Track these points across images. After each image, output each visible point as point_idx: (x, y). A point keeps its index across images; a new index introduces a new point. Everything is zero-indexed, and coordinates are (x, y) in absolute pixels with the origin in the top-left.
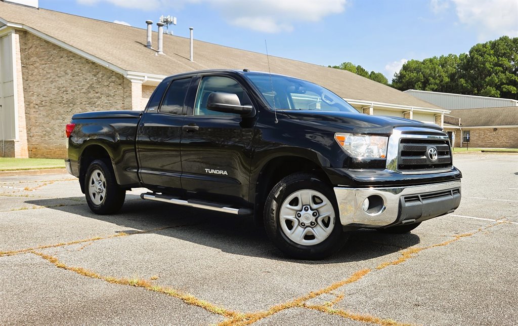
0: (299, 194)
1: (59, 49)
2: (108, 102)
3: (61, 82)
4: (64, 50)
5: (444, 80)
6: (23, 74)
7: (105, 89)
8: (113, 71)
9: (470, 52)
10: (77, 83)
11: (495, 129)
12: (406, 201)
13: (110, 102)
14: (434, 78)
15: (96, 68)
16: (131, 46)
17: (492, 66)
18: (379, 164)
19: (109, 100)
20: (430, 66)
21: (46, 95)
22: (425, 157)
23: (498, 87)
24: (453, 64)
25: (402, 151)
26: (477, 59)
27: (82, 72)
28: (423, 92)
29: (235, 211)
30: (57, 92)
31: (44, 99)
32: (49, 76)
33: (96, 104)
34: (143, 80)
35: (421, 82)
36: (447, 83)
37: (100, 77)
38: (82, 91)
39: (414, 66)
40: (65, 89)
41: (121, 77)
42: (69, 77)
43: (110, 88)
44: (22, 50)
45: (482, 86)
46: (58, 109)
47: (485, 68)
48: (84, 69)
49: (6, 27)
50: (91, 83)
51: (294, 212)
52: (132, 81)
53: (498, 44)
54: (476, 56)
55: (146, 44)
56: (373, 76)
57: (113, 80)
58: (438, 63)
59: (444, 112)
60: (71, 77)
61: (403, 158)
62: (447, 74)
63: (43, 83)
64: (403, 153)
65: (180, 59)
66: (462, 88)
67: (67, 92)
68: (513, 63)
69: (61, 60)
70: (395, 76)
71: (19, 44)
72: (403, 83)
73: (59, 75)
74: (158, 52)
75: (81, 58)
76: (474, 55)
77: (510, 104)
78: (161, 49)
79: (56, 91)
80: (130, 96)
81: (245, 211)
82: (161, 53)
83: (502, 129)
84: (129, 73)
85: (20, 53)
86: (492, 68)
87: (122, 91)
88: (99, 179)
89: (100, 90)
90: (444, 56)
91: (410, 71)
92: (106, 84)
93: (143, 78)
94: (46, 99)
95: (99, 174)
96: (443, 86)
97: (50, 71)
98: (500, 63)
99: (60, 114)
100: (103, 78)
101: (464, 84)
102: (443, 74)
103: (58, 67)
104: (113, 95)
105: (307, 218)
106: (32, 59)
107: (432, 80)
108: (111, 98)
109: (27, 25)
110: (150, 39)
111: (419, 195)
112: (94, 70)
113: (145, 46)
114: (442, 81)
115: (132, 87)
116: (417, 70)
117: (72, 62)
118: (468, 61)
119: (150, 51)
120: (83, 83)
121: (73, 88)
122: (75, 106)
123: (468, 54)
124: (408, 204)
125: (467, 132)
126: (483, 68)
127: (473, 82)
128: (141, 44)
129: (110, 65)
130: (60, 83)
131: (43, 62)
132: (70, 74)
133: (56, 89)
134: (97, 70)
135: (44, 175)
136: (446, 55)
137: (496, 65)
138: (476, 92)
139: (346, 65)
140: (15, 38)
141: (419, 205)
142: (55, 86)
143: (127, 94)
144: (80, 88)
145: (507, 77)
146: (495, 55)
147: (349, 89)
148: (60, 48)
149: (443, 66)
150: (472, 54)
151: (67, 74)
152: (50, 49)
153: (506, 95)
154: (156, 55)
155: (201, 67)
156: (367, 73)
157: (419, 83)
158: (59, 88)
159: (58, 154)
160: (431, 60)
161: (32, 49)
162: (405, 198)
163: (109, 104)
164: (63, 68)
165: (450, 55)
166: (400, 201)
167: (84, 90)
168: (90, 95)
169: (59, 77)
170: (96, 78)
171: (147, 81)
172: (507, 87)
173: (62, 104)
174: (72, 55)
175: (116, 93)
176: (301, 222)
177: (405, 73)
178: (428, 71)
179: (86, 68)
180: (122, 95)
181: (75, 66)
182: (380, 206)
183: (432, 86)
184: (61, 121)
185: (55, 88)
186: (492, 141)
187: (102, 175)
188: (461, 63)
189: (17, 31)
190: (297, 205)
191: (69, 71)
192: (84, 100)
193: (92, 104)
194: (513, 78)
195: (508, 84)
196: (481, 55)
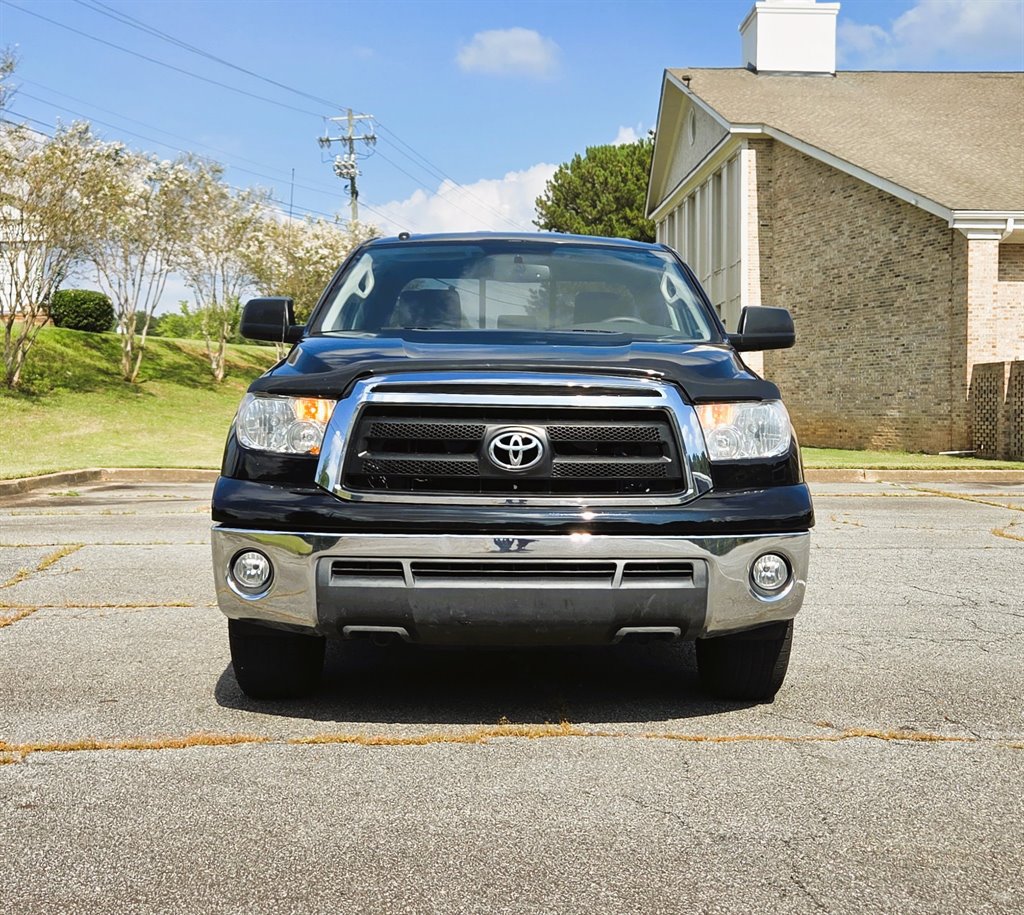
1: (828, 173)
2: (918, 298)
3: (830, 254)
4: (836, 172)
6: (762, 243)
7: (914, 263)
10: (860, 253)
12: (333, 572)
13: (923, 297)
15: (898, 210)
19: (920, 294)
21: (803, 290)
22: (473, 458)
27: (870, 224)
30: (820, 281)
31: (798, 299)
32: (808, 243)
33: (896, 305)
34: (1001, 232)
37: (905, 232)
38: (867, 275)
41: (942, 225)
42: (844, 240)
43: (924, 260)
44: (762, 186)
46: (823, 324)
48: (874, 216)
49: (729, 136)
50: (887, 250)
52: (970, 236)
57: (932, 237)
60: (849, 241)
63: (797, 261)
67: (841, 280)
69: (831, 199)
71: (754, 173)
73: (826, 238)
79: (819, 278)
80: (965, 279)
84: (958, 215)
85: (755, 193)
87: (949, 267)
89: (901, 269)
92: (916, 251)
93: (1003, 227)
94: (802, 299)
97: (810, 230)
99: (827, 336)
100: (912, 235)
103: (827, 217)
104: (929, 278)
106: (781, 205)
108: (925, 289)
109: (771, 124)
111: (406, 565)
112: (894, 217)
115: (970, 254)
117: (851, 201)
120: (871, 253)
121: (850, 268)
122: (854, 314)
129: (919, 198)
130: (828, 257)
131: (799, 210)
132: (847, 234)
133: (820, 274)
134: (900, 217)
140: (748, 158)
142: (818, 266)
143: (959, 273)
144: (864, 265)
148: (830, 168)
151: (840, 232)
152: (812, 176)
158: (825, 271)
159: (821, 436)
161: (783, 180)
163: (920, 305)
164: (835, 220)
167: (873, 270)
168: (882, 282)
169: (827, 243)
170: (896, 238)
171: (1014, 232)
173: (830, 310)
174: (852, 184)
175: (937, 273)
179: (879, 212)
180: (950, 278)
181: (857, 210)
184: (827, 352)
185: (817, 272)
189: (753, 141)
191: (845, 225)
192: (871, 297)
193: (886, 305)
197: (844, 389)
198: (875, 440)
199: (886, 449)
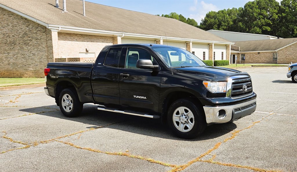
1: (2, 10)
2: (37, 43)
3: (5, 30)
4: (5, 10)
5: (230, 23)
7: (34, 35)
8: (39, 24)
9: (245, 7)
10: (16, 31)
11: (259, 53)
12: (235, 111)
13: (38, 43)
14: (224, 22)
15: (28, 22)
16: (46, 7)
17: (258, 15)
18: (223, 95)
19: (37, 42)
20: (222, 15)
22: (242, 90)
23: (260, 27)
24: (235, 14)
25: (233, 88)
26: (249, 11)
27: (19, 24)
28: (218, 31)
29: (152, 117)
33: (29, 44)
34: (58, 30)
35: (217, 25)
36: (231, 25)
37: (31, 27)
38: (19, 36)
39: (213, 15)
40: (8, 35)
41: (45, 28)
42: (10, 27)
43: (38, 34)
45: (251, 27)
46: (4, 47)
47: (253, 16)
48: (20, 22)
50: (25, 31)
51: (178, 118)
52: (52, 30)
53: (261, 2)
54: (248, 9)
55: (55, 5)
56: (189, 21)
57: (39, 29)
58: (227, 13)
59: (231, 44)
60: (12, 28)
61: (233, 91)
62: (231, 20)
64: (233, 89)
65: (78, 14)
66: (240, 28)
67: (10, 37)
68: (268, 13)
69: (4, 16)
70: (201, 21)
72: (207, 26)
73: (3, 26)
74: (64, 10)
75: (17, 15)
76: (247, 8)
77: (267, 38)
78: (65, 9)
79: (2, 36)
80: (51, 40)
81: (157, 117)
82: (65, 11)
83: (262, 52)
84: (50, 25)
86: (257, 16)
87: (45, 36)
88: (68, 99)
89: (31, 36)
90: (230, 9)
91: (211, 18)
92: (35, 32)
93: (58, 29)
95: (68, 96)
96: (229, 27)
98: (262, 13)
99: (6, 50)
100: (33, 28)
101: (241, 26)
102: (229, 20)
103: (3, 21)
104: (39, 38)
110: (58, 2)
111: (240, 108)
113: (55, 6)
114: (229, 24)
115: (52, 34)
116: (215, 17)
117: (11, 18)
118: (244, 12)
119: (58, 10)
120: (20, 31)
121: (13, 34)
122: (15, 45)
123: (244, 7)
124: (236, 113)
125: (243, 55)
126: (252, 16)
127: (246, 24)
128: (52, 5)
129: (37, 20)
132: (11, 26)
133: (2, 35)
134: (28, 23)
135: (9, 90)
136: (231, 9)
137: (260, 14)
138: (248, 30)
139: (173, 14)
141: (240, 113)
143: (49, 38)
145: (266, 22)
146: (258, 8)
147: (178, 31)
149: (229, 15)
150: (246, 8)
151: (8, 25)
153: (265, 32)
154: (63, 12)
155: (91, 19)
156: (185, 19)
157: (216, 25)
158: (4, 34)
159: (6, 75)
160: (222, 12)
162: (235, 110)
163: (37, 45)
164: (6, 22)
165: (233, 8)
166: (233, 111)
167: (21, 35)
168: (24, 38)
169: (4, 27)
170: (28, 28)
171: (61, 30)
173: (7, 44)
174: (11, 14)
175: (41, 37)
177: (207, 19)
178: (221, 18)
179: (21, 22)
180: (46, 39)
181: (14, 20)
182: (224, 114)
183: (223, 27)
184: (7, 55)
186: (257, 60)
187: (70, 97)
188: (239, 13)
190: (179, 114)
191: (10, 24)
192: (21, 41)
193: (26, 44)
194: (269, 22)
195: (266, 26)
196: (251, 8)
197: (14, 63)
198: (25, 75)
199: (30, 77)
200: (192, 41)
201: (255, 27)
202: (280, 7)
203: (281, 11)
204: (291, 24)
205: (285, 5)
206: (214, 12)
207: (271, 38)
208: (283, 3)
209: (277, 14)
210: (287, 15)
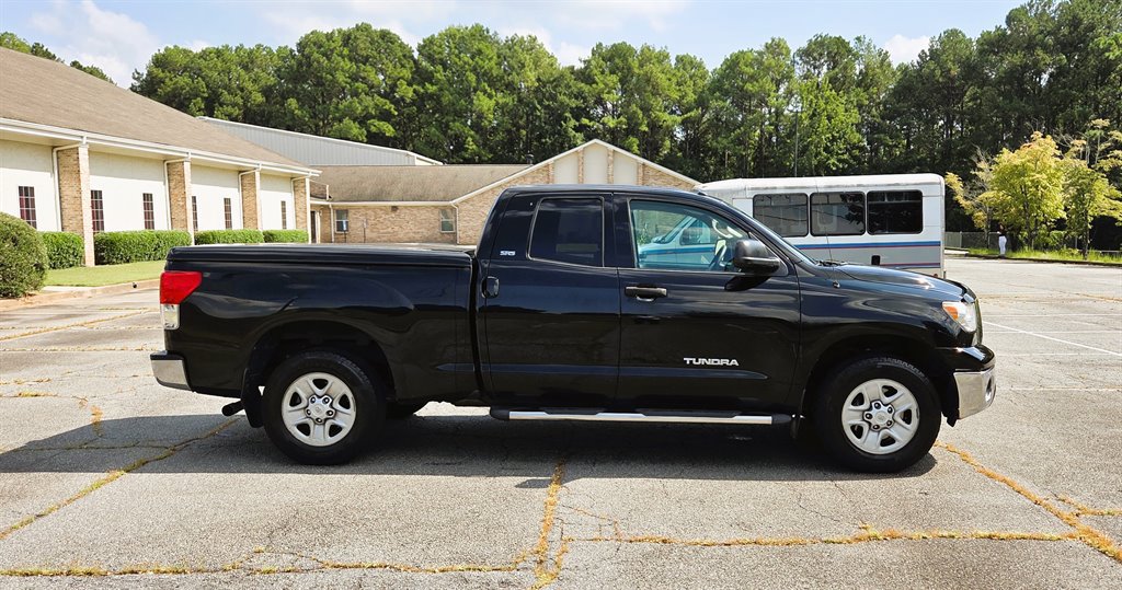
0: (863, 388)
5: (252, 97)
9: (300, 47)
11: (395, 208)
14: (231, 91)
17: (349, 80)
20: (219, 65)
23: (362, 121)
24: (268, 66)
26: (319, 62)
28: (230, 126)
29: (767, 420)
35: (204, 99)
36: (259, 105)
39: (181, 60)
47: (334, 82)
51: (859, 414)
53: (355, 38)
54: (316, 55)
58: (236, 59)
59: (310, 173)
62: (257, 87)
66: (293, 119)
68: (381, 77)
70: (134, 78)
76: (309, 54)
83: (406, 207)
86: (346, 83)
90: (247, 47)
91: (174, 70)
98: (362, 74)
101: (296, 112)
102: (249, 86)
105: (881, 418)
107: (226, 96)
114: (248, 100)
116: (192, 70)
118: (300, 64)
123: (295, 48)
126: (331, 81)
127: (310, 107)
136: (249, 45)
137: (355, 78)
145: (376, 105)
146: (350, 57)
149: (245, 68)
150: (307, 51)
153: (376, 139)
157: (199, 99)
160: (219, 53)
165: (259, 46)
172: (376, 123)
176: (873, 424)
177: (162, 75)
178: (215, 75)
183: (230, 109)
186: (390, 229)
188: (282, 66)
190: (862, 403)
194: (386, 107)
195: (380, 119)
196: (324, 54)
200: (190, 156)
201: (346, 120)
202: (415, 62)
203: (421, 76)
204: (454, 121)
205: (430, 58)
206: (185, 51)
207: (418, 163)
208: (424, 52)
209: (410, 84)
210: (441, 90)
